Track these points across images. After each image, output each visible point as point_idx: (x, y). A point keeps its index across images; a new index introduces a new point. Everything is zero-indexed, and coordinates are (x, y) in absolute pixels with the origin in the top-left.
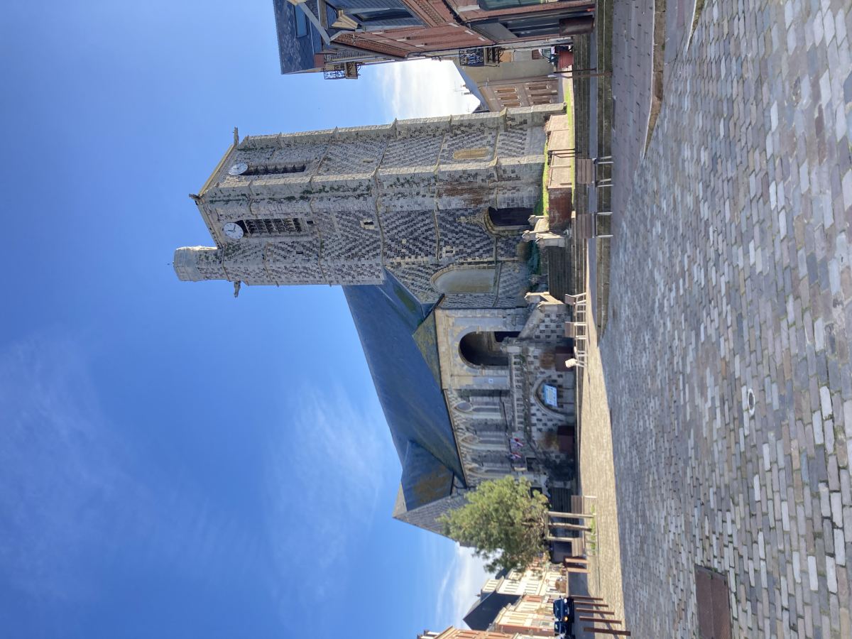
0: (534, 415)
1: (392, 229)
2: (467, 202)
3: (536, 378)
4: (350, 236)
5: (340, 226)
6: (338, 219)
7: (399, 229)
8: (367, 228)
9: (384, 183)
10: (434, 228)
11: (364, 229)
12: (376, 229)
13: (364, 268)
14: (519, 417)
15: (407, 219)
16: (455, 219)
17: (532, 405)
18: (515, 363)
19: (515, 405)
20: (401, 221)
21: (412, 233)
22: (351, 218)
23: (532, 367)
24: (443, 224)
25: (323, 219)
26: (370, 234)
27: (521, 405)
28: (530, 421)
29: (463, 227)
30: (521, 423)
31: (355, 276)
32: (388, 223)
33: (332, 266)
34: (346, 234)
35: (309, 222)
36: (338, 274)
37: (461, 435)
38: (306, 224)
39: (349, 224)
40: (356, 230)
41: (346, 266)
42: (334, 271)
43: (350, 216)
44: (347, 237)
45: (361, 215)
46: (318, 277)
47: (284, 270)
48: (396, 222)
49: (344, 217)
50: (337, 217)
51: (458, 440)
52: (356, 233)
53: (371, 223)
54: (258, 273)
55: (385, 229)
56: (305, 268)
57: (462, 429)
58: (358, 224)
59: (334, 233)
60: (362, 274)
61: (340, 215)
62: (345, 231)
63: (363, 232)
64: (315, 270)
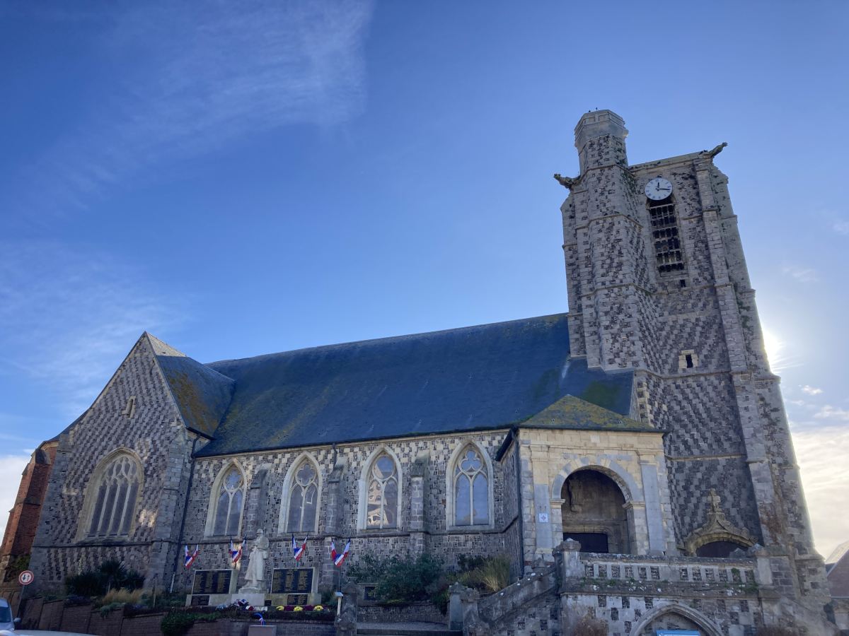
0: (626, 603)
1: (683, 393)
2: (769, 508)
3: (711, 615)
4: (664, 333)
5: (681, 322)
6: (693, 320)
7: (685, 403)
8: (680, 357)
9: (767, 390)
10: (692, 453)
11: (679, 354)
12: (680, 371)
14: (616, 570)
15: (704, 415)
16: (715, 486)
17: (649, 602)
18: (735, 571)
19: (642, 565)
20: (700, 407)
21: (678, 420)
22: (697, 339)
23: (736, 609)
24: (703, 469)
25: (692, 301)
26: (670, 361)
27: (643, 576)
28: (611, 593)
29: (699, 499)
30: (602, 573)
31: (610, 330)
32: (694, 388)
33: (626, 301)
34: (667, 328)
35: (683, 283)
36: (612, 308)
37: (321, 457)
38: (678, 279)
39: (685, 335)
40: (676, 343)
41: (627, 320)
42: (617, 303)
43: (700, 337)
44: (662, 329)
45: (705, 352)
46: (603, 279)
47: (612, 238)
48: (697, 400)
49: (699, 329)
50: (697, 320)
51: (307, 450)
52: (670, 342)
53: (690, 364)
54: (605, 205)
55: (683, 383)
56: (620, 265)
57: (334, 460)
58: (688, 346)
59: (666, 313)
60: (615, 340)
61: (701, 324)
62: (672, 328)
63: (672, 352)
64: (617, 277)
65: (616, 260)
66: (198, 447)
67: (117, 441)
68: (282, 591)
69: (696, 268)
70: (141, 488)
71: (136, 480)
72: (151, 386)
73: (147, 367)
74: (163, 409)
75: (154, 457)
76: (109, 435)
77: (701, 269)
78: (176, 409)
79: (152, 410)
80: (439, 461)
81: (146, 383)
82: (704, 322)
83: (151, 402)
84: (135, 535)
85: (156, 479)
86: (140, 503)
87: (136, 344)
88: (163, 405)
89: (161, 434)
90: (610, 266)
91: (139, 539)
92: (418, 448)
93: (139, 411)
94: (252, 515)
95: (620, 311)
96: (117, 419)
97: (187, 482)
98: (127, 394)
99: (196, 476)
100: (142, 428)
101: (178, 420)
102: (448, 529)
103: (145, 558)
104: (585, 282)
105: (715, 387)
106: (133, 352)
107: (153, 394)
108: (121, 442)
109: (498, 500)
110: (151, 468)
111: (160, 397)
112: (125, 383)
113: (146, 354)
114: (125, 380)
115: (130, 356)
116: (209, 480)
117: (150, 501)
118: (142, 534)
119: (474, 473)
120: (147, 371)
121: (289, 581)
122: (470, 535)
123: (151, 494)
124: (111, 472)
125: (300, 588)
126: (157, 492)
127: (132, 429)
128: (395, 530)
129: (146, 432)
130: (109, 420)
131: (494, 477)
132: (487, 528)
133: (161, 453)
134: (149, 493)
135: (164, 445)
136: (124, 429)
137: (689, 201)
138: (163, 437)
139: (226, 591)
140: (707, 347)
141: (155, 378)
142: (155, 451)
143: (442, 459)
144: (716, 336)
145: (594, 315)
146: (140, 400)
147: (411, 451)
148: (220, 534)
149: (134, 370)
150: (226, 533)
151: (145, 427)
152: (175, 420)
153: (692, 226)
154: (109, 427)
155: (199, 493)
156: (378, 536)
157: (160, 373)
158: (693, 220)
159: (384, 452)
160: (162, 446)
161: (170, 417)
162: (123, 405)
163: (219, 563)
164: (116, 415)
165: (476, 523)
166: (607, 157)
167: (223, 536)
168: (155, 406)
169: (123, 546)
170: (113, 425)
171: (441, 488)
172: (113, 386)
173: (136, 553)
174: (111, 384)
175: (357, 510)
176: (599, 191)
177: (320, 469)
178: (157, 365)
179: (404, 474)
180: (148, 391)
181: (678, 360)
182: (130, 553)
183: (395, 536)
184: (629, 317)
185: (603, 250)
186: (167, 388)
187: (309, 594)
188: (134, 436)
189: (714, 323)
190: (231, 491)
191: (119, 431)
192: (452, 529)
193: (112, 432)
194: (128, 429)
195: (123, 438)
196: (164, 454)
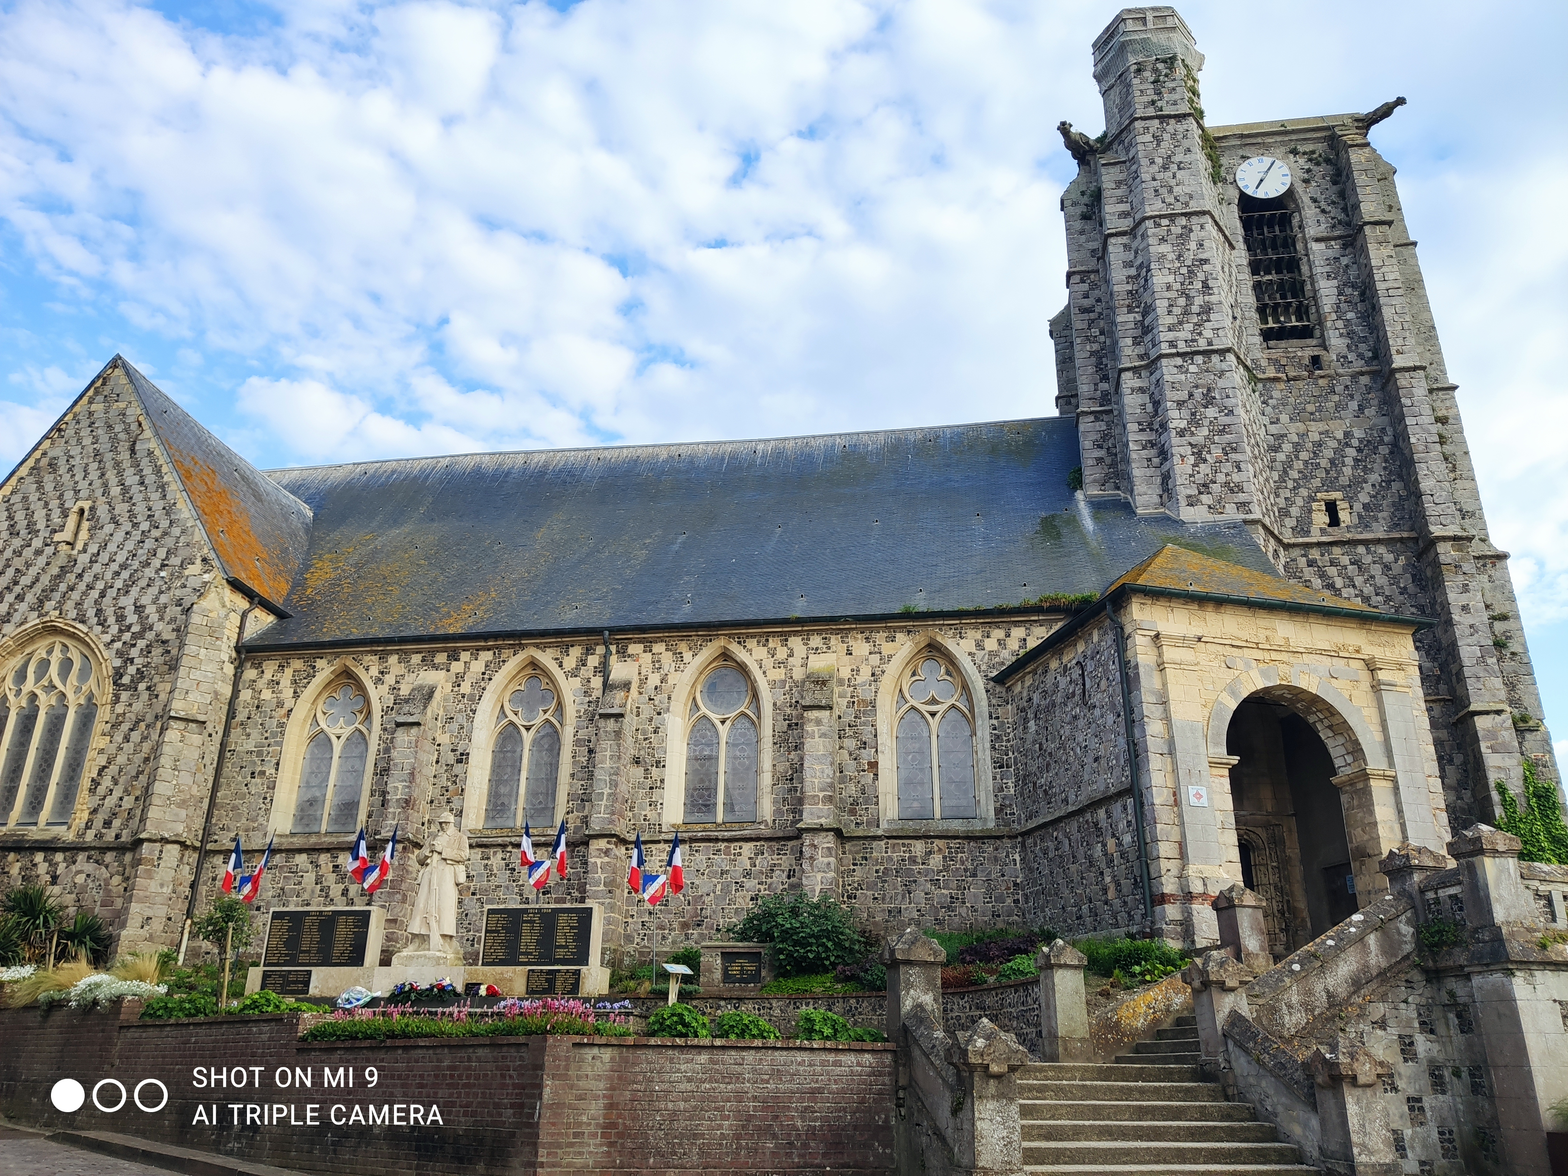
5: (1315, 436)
6: (1340, 435)
8: (1314, 505)
11: (1312, 499)
12: (1315, 530)
13: (1227, 467)
22: (1347, 471)
25: (1335, 398)
26: (1295, 511)
31: (1188, 438)
32: (1345, 567)
33: (1221, 383)
34: (1287, 447)
35: (1316, 361)
36: (1191, 395)
37: (570, 662)
38: (1309, 353)
39: (1324, 463)
40: (1306, 477)
41: (1224, 420)
42: (1203, 386)
43: (1354, 468)
44: (1276, 449)
45: (1364, 498)
46: (1171, 336)
47: (1189, 258)
48: (1351, 590)
49: (1351, 452)
50: (1347, 434)
51: (537, 646)
52: (1294, 474)
53: (1334, 521)
54: (1171, 191)
55: (1322, 555)
56: (1207, 309)
57: (604, 669)
58: (1330, 484)
59: (1284, 418)
60: (1200, 459)
61: (1355, 442)
62: (1297, 447)
63: (1296, 494)
64: (1200, 334)
65: (1199, 301)
66: (252, 630)
67: (41, 602)
68: (511, 960)
69: (1341, 335)
70: (104, 714)
71: (90, 697)
72: (131, 480)
73: (122, 436)
74: (165, 534)
75: (141, 644)
76: (17, 589)
77: (1351, 338)
78: (199, 534)
79: (137, 535)
80: (859, 680)
81: (120, 473)
82: (1361, 441)
83: (132, 515)
84: (88, 826)
85: (145, 696)
86: (101, 751)
87: (93, 382)
88: (164, 524)
89: (161, 592)
90: (1186, 312)
91: (99, 836)
92: (808, 649)
93: (102, 535)
94: (400, 785)
95: (1209, 401)
96: (38, 553)
97: (225, 708)
98: (69, 495)
99: (246, 695)
100: (108, 575)
101: (204, 560)
102: (884, 825)
103: (116, 880)
104: (1129, 341)
105: (1387, 567)
106: (85, 399)
107: (138, 498)
108: (49, 605)
109: (1001, 767)
110: (132, 670)
111: (158, 506)
112: (62, 470)
113: (122, 405)
114: (62, 462)
115: (77, 409)
116: (280, 704)
117: (129, 747)
118: (107, 824)
119: (940, 708)
120: (124, 447)
121: (528, 939)
122: (937, 841)
123: (132, 730)
124: (21, 676)
125: (560, 953)
126: (148, 726)
127: (80, 576)
128: (756, 826)
129: (119, 584)
130: (18, 553)
131: (991, 717)
132: (977, 826)
133: (157, 635)
134: (125, 727)
135: (167, 619)
136: (60, 577)
137: (1323, 204)
138: (163, 599)
139: (356, 958)
140: (1368, 487)
141: (145, 462)
142: (143, 631)
143: (865, 674)
144: (1385, 468)
145: (1150, 408)
146: (102, 511)
147: (791, 655)
148: (307, 830)
149: (87, 441)
150: (324, 828)
151: (117, 574)
152: (198, 561)
153: (1330, 253)
154: (18, 571)
155: (255, 734)
156: (717, 840)
157: (157, 453)
158: (1333, 243)
159: (726, 655)
160: (161, 619)
161: (183, 553)
162: (56, 520)
163: (306, 896)
164: (37, 543)
165: (947, 814)
166: (1175, 96)
167: (318, 833)
168: (145, 526)
169: (56, 850)
170: (28, 565)
171: (867, 737)
172: (30, 474)
173: (90, 867)
174: (24, 471)
175: (662, 781)
176: (1159, 161)
177: (570, 688)
178: (148, 433)
179: (775, 704)
180: (125, 490)
181: (1310, 511)
182: (74, 868)
183: (758, 839)
184: (1226, 415)
185: (1171, 279)
186: (175, 488)
187: (584, 969)
188: (85, 594)
189: (1381, 442)
190: (338, 731)
191: (45, 580)
192: (893, 826)
193: (25, 581)
194: (71, 578)
195: (57, 596)
196: (165, 637)
